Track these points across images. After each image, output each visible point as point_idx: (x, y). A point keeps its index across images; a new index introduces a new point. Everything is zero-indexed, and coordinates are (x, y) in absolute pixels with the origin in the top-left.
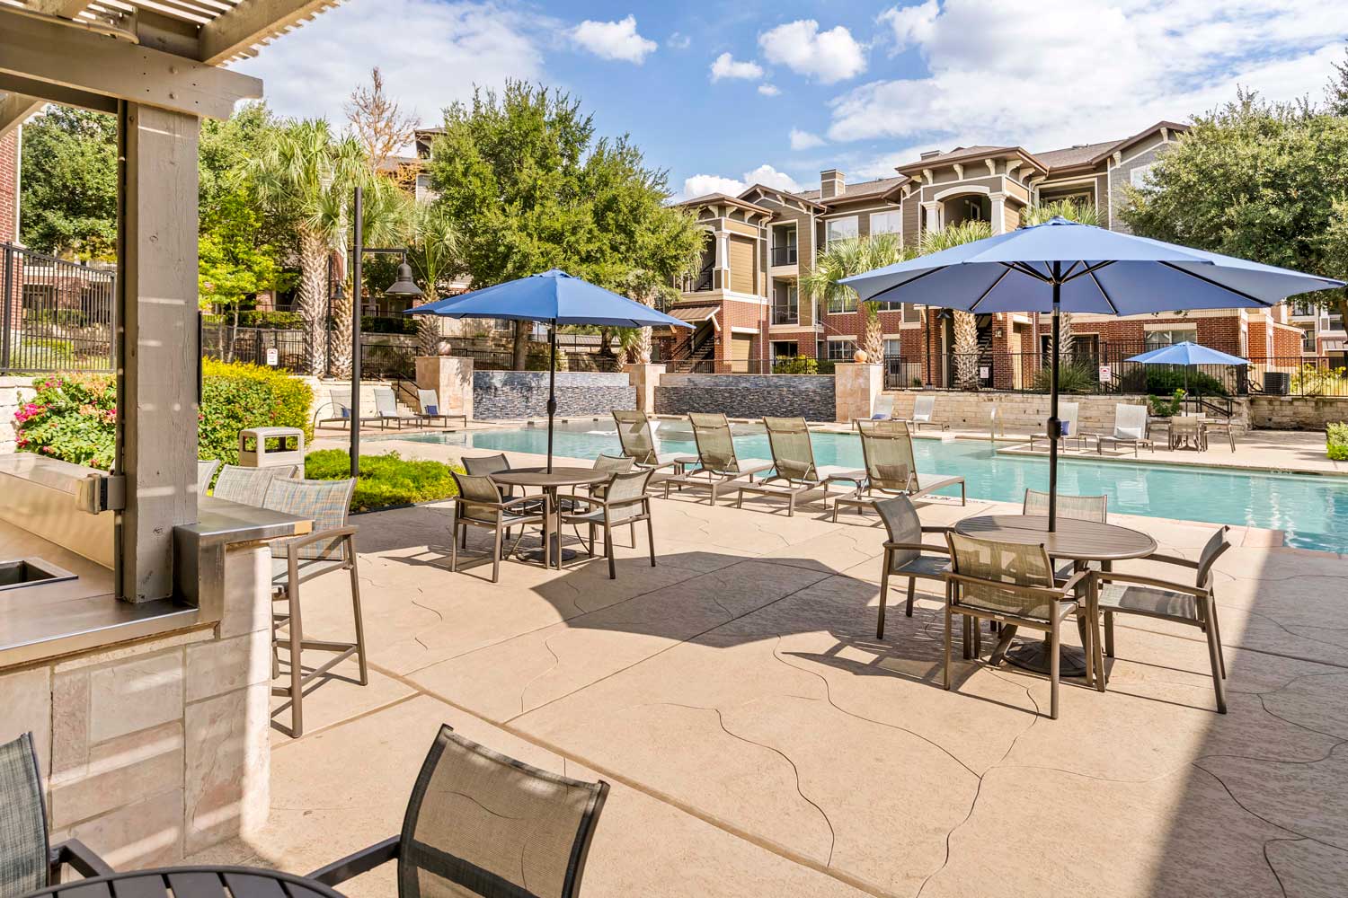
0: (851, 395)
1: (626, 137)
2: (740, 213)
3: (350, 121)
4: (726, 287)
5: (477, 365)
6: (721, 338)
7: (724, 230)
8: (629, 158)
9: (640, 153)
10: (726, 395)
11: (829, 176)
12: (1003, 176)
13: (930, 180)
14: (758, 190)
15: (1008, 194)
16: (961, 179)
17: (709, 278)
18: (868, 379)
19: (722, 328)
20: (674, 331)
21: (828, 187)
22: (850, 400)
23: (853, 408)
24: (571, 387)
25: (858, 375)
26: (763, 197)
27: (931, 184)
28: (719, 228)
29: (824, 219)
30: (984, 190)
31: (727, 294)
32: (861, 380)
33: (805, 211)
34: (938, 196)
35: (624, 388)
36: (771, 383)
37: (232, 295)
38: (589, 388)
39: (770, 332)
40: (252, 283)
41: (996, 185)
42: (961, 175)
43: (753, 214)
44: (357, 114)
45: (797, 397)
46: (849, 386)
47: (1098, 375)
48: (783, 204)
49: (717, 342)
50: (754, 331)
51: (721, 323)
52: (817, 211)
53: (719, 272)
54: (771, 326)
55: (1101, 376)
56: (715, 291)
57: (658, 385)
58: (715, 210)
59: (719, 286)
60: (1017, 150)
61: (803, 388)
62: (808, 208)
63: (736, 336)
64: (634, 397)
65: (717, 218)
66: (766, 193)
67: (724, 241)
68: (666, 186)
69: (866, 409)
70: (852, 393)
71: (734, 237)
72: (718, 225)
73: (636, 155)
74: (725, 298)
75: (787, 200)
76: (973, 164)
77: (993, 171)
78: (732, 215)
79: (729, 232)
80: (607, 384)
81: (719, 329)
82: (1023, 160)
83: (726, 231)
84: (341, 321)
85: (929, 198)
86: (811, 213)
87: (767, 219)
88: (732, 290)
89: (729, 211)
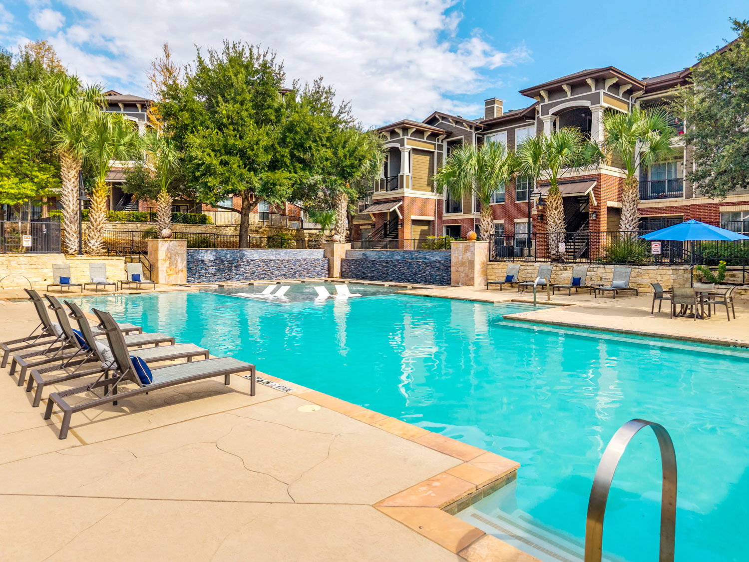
0: (461, 265)
1: (321, 79)
2: (419, 132)
3: (151, 81)
4: (407, 187)
5: (189, 246)
6: (402, 224)
7: (406, 146)
8: (324, 95)
9: (332, 91)
10: (384, 265)
11: (490, 103)
12: (602, 91)
13: (546, 99)
14: (437, 116)
15: (606, 105)
16: (569, 96)
17: (394, 181)
18: (473, 253)
19: (403, 217)
20: (374, 219)
21: (490, 111)
22: (460, 269)
23: (463, 275)
24: (273, 260)
25: (466, 250)
26: (441, 121)
27: (547, 102)
28: (402, 145)
29: (483, 135)
30: (587, 103)
31: (408, 192)
32: (469, 254)
33: (468, 129)
34: (552, 111)
35: (318, 260)
36: (414, 256)
37: (19, 199)
38: (288, 260)
39: (444, 219)
40: (33, 190)
41: (595, 99)
42: (569, 94)
43: (429, 133)
44: (154, 76)
45: (428, 266)
46: (460, 258)
47: (651, 249)
48: (454, 125)
49: (400, 227)
50: (432, 218)
51: (402, 214)
52: (477, 129)
53: (402, 176)
54: (445, 214)
55: (653, 250)
56: (400, 190)
57: (344, 257)
58: (400, 132)
59: (402, 187)
60: (610, 69)
61: (433, 259)
62: (471, 127)
63: (415, 222)
64: (326, 266)
65: (402, 137)
66: (443, 118)
67: (407, 154)
68: (351, 114)
69: (471, 276)
70: (462, 264)
71: (416, 151)
72: (402, 142)
73: (330, 92)
74: (406, 195)
75: (457, 123)
76: (578, 84)
77: (593, 88)
78: (413, 134)
79: (410, 147)
80: (305, 257)
81: (401, 217)
82: (618, 77)
83: (408, 146)
84: (92, 216)
85: (545, 113)
86: (473, 131)
87: (442, 137)
88: (414, 189)
89: (411, 132)
